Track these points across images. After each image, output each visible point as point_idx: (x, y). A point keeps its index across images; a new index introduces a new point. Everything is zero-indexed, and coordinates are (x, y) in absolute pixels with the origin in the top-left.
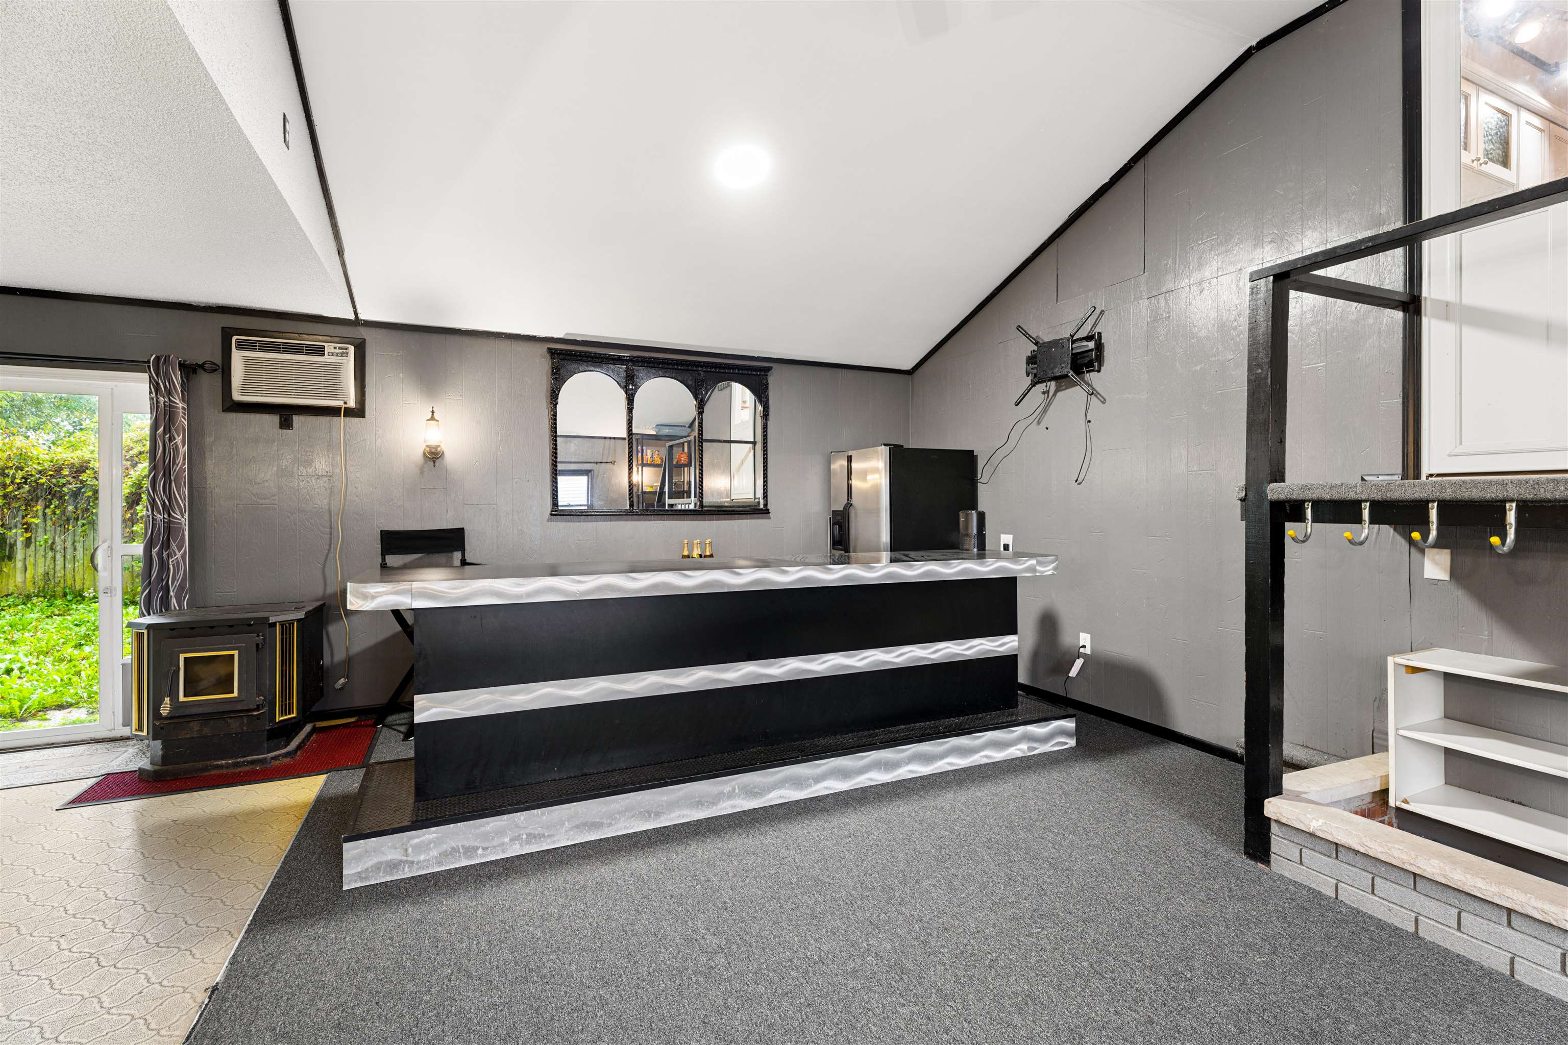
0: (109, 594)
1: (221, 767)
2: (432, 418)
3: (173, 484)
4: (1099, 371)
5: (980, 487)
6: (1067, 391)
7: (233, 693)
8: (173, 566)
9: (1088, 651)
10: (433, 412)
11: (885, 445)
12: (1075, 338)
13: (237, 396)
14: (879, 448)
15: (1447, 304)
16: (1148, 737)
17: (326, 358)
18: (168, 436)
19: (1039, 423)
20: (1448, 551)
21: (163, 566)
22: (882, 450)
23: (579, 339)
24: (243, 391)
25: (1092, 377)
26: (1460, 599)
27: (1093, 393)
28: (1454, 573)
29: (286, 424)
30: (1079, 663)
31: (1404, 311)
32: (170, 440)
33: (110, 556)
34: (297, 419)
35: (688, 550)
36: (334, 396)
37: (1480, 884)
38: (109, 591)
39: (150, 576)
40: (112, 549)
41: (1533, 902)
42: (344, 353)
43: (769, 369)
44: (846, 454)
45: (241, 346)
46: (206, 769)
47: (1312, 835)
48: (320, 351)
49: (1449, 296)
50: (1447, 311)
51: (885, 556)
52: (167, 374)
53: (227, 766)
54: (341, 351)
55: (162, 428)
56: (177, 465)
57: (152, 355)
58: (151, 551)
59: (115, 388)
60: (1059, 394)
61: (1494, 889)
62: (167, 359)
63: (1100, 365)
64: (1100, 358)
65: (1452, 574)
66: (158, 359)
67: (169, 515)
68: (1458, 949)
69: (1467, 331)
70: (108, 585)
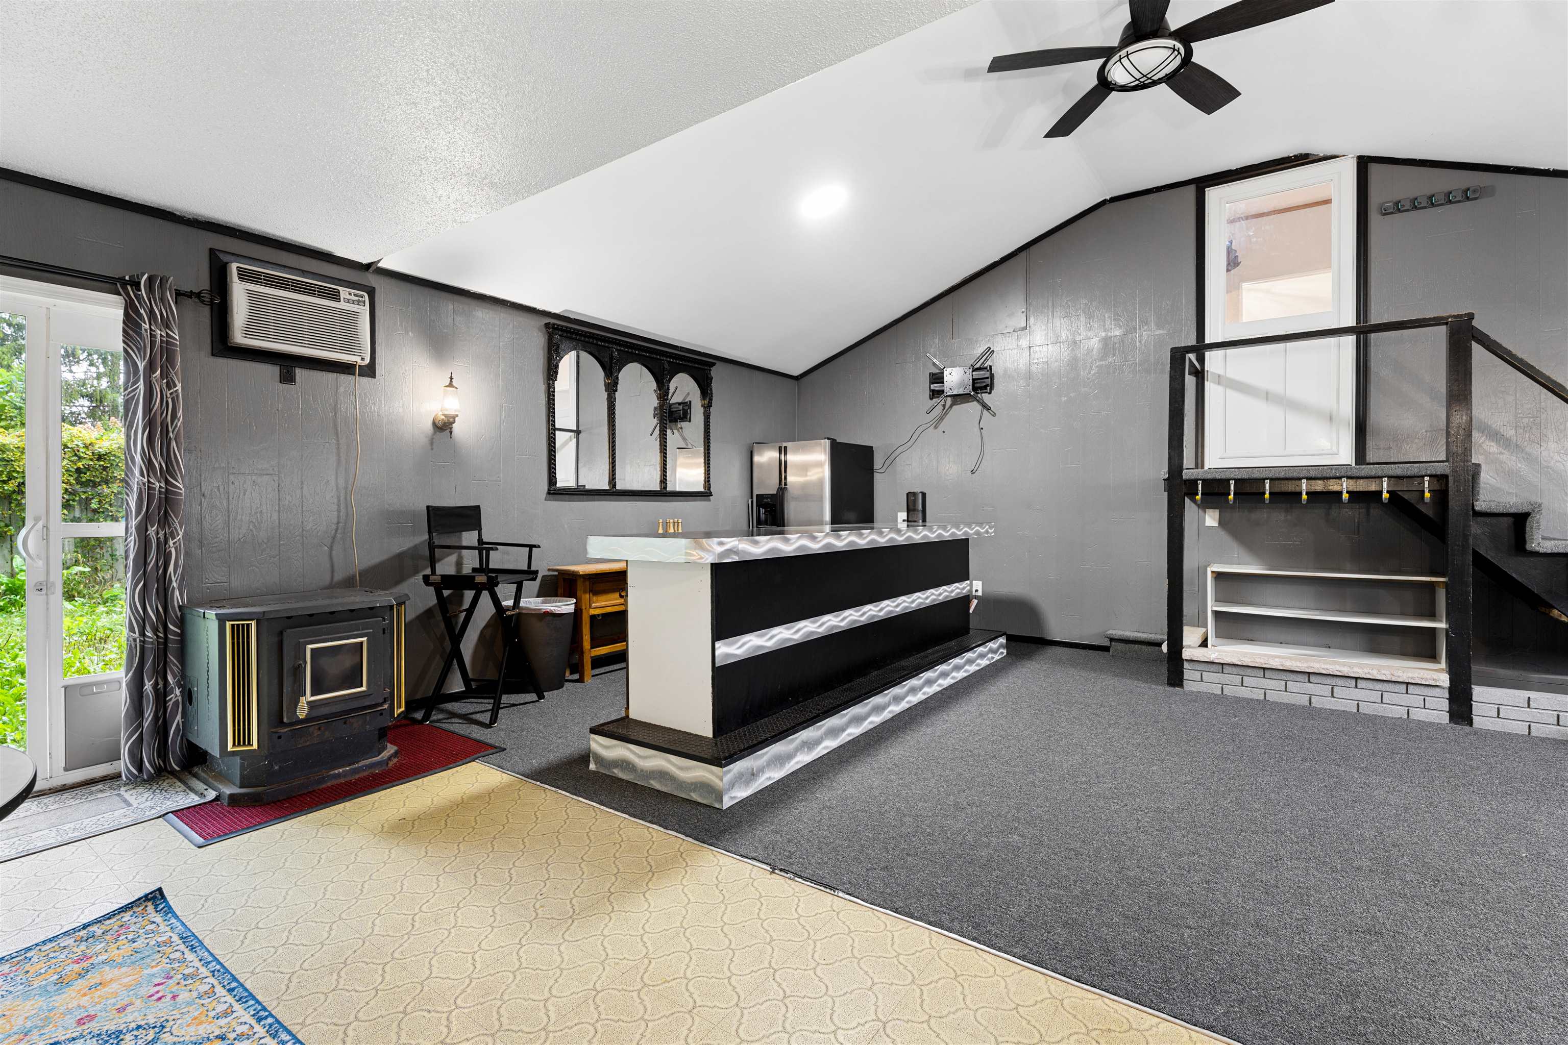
0: (44, 592)
1: (339, 775)
2: (451, 385)
3: (174, 444)
4: (990, 393)
5: (877, 477)
6: (961, 405)
7: (362, 686)
8: (176, 549)
9: (980, 593)
10: (451, 378)
11: (828, 439)
12: (975, 367)
13: (239, 337)
14: (822, 441)
15: (1219, 376)
16: (1033, 646)
17: (342, 305)
18: (165, 381)
19: (936, 427)
20: (1218, 511)
21: (163, 548)
22: (825, 443)
23: (572, 316)
24: (248, 333)
25: (985, 397)
26: (1223, 535)
27: (985, 407)
28: (1221, 522)
29: (287, 378)
30: (975, 602)
31: (1196, 376)
32: (169, 386)
33: (46, 538)
34: (300, 374)
35: (663, 529)
36: (350, 350)
37: (1299, 664)
38: (44, 588)
39: (145, 563)
40: (47, 528)
41: (1323, 666)
42: (360, 301)
43: (714, 364)
44: (778, 445)
45: (244, 276)
46: (323, 780)
47: (1212, 663)
48: (335, 296)
49: (1220, 372)
50: (1219, 380)
51: (828, 528)
52: (163, 299)
53: (345, 774)
54: (357, 298)
55: (159, 371)
56: (179, 420)
57: (143, 274)
58: (147, 530)
59: (52, 308)
60: (955, 407)
61: (1305, 665)
62: (163, 280)
63: (992, 389)
64: (991, 385)
65: (1220, 523)
66: (151, 280)
67: (167, 482)
68: (1286, 701)
69: (1229, 391)
70: (42, 578)
